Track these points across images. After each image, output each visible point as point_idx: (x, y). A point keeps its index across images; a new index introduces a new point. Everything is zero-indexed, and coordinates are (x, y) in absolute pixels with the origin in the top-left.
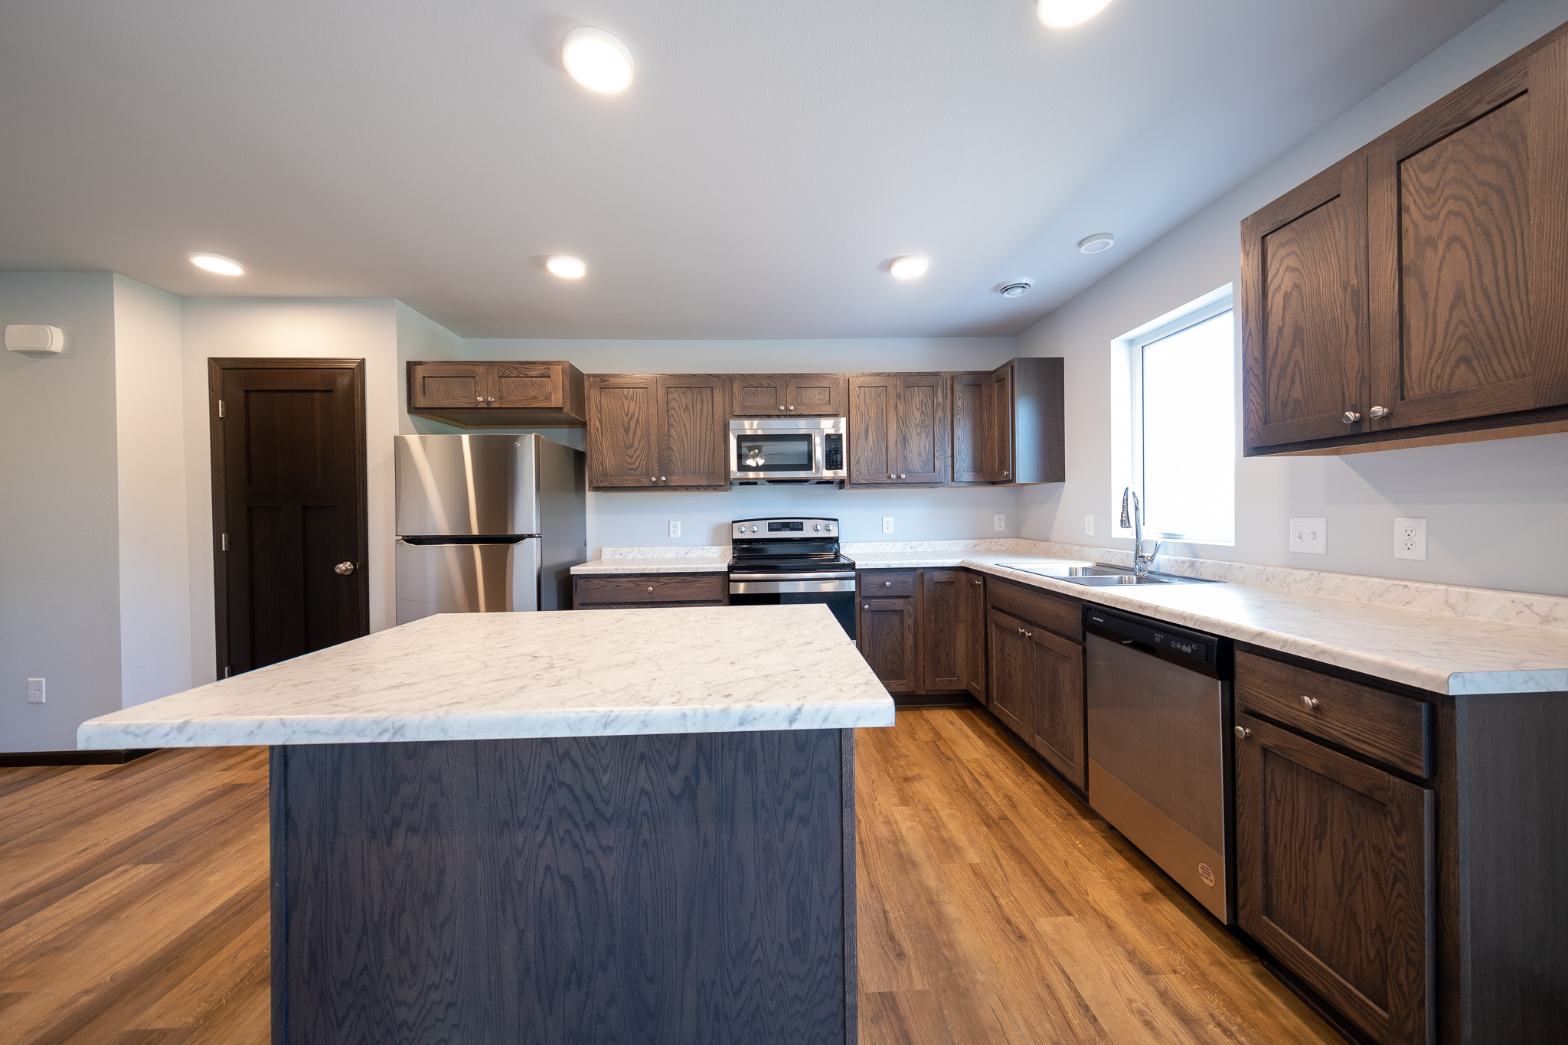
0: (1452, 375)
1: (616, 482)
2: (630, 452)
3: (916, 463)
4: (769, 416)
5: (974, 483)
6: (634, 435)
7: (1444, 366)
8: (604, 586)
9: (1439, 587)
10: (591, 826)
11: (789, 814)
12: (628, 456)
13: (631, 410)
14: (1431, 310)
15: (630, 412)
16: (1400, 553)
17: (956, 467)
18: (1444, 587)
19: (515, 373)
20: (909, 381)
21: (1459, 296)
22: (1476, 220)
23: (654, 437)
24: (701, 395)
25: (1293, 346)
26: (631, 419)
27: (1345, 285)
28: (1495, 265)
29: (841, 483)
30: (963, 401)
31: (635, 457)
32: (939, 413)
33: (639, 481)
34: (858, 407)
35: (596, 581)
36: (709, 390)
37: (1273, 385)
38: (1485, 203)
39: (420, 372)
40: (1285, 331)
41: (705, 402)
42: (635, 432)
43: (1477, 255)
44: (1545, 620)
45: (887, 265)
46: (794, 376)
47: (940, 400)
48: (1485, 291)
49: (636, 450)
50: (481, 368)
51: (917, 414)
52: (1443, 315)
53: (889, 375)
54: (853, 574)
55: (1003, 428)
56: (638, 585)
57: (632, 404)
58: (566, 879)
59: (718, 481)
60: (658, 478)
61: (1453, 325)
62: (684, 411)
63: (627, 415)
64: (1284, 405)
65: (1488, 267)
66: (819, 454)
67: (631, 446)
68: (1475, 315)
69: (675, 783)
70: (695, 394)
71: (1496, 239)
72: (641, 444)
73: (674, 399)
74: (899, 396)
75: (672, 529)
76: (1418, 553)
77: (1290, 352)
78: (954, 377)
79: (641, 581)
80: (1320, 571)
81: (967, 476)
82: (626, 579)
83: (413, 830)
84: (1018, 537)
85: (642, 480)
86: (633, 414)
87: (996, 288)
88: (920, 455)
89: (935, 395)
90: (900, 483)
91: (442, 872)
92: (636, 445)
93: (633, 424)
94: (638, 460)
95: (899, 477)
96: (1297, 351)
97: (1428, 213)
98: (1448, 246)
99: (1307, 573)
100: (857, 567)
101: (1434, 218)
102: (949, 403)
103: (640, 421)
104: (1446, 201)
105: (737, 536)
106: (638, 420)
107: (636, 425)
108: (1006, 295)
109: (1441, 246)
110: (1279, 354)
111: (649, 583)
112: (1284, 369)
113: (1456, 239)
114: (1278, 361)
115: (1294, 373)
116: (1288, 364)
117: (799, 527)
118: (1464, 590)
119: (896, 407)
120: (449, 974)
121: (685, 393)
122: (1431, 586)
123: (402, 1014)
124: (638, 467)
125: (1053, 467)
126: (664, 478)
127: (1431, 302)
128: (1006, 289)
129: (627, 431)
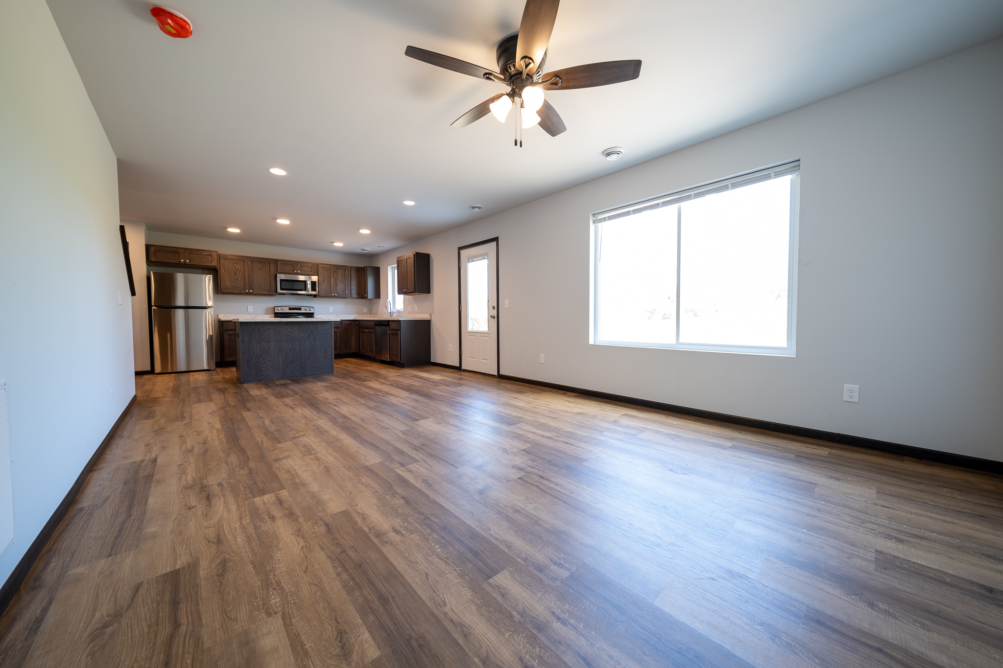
1: (231, 291)
2: (237, 281)
3: (340, 292)
4: (290, 274)
5: (357, 298)
10: (294, 341)
11: (324, 339)
12: (236, 283)
13: (237, 267)
17: (352, 293)
19: (197, 253)
20: (337, 267)
23: (247, 277)
24: (265, 265)
26: (237, 270)
29: (315, 296)
30: (354, 275)
32: (347, 277)
33: (241, 291)
34: (321, 273)
36: (268, 264)
39: (152, 249)
41: (267, 267)
42: (239, 275)
46: (299, 262)
47: (347, 274)
49: (239, 281)
50: (182, 250)
51: (340, 277)
53: (331, 265)
55: (365, 283)
57: (238, 266)
58: (290, 349)
59: (272, 292)
60: (249, 291)
62: (259, 270)
63: (235, 269)
66: (309, 286)
69: (307, 335)
70: (263, 265)
72: (241, 279)
73: (254, 265)
74: (334, 271)
75: (249, 309)
78: (351, 268)
81: (355, 296)
83: (264, 342)
84: (371, 314)
86: (238, 269)
88: (341, 289)
89: (345, 272)
90: (334, 297)
91: (270, 348)
92: (239, 279)
93: (238, 272)
94: (240, 284)
95: (334, 295)
102: (349, 275)
105: (276, 311)
106: (240, 271)
112: (400, 282)
117: (300, 309)
119: (334, 275)
120: (271, 363)
121: (258, 264)
123: (263, 369)
124: (240, 287)
125: (377, 295)
126: (251, 291)
129: (235, 274)
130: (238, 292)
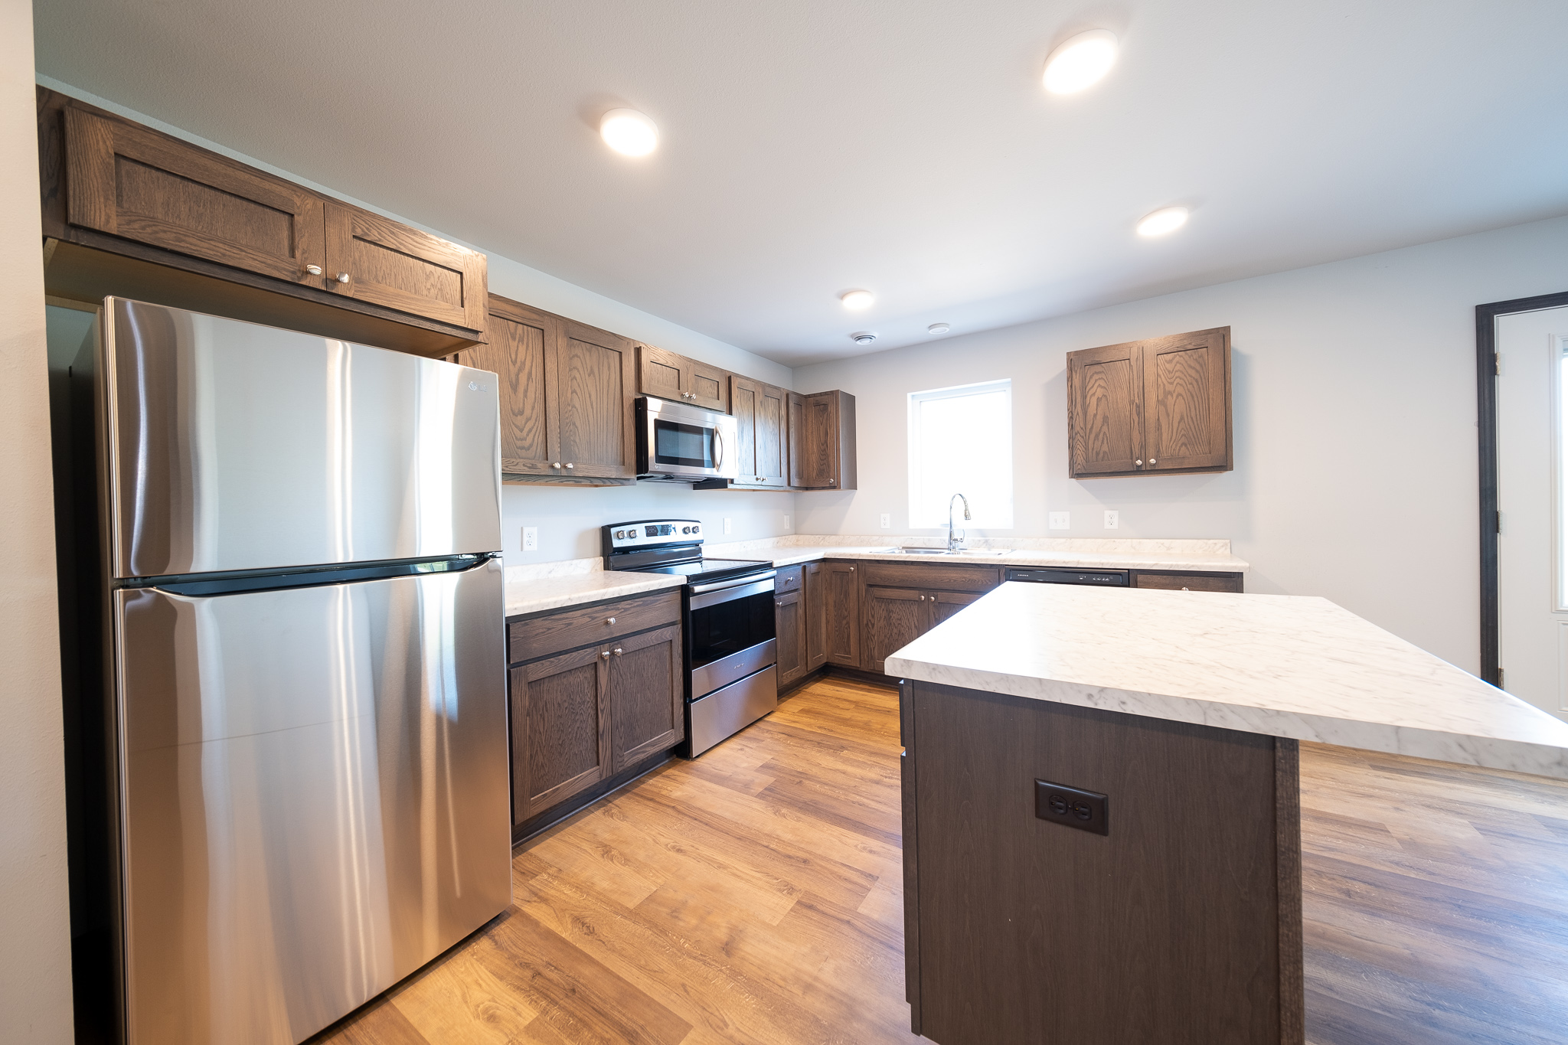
0: (1179, 450)
2: (520, 421)
6: (525, 396)
7: (1176, 445)
8: (549, 629)
9: (1128, 540)
12: (517, 426)
13: (521, 356)
14: (1171, 422)
15: (519, 360)
16: (1107, 526)
18: (1130, 540)
21: (1182, 418)
22: (1188, 390)
23: (552, 404)
24: (608, 358)
25: (1103, 425)
26: (520, 370)
27: (1132, 402)
28: (1195, 409)
30: (794, 417)
31: (526, 430)
33: (533, 467)
35: (538, 622)
36: (617, 355)
37: (1091, 442)
38: (1191, 384)
40: (1098, 417)
41: (612, 368)
42: (526, 391)
43: (1189, 403)
44: (1168, 549)
45: (842, 296)
48: (1192, 418)
49: (528, 420)
52: (1175, 425)
54: (773, 573)
56: (593, 618)
57: (522, 349)
60: (562, 465)
61: (1180, 429)
62: (589, 375)
63: (514, 363)
64: (1098, 454)
65: (1193, 409)
67: (521, 413)
68: (1188, 427)
70: (601, 356)
71: (1196, 399)
72: (535, 411)
73: (577, 356)
75: (526, 539)
76: (1115, 526)
77: (1101, 427)
79: (597, 612)
80: (1071, 538)
82: (579, 613)
85: (539, 465)
86: (523, 363)
87: (852, 336)
88: (772, 460)
89: (780, 407)
92: (528, 412)
93: (523, 379)
94: (531, 435)
96: (1105, 428)
97: (1169, 380)
98: (1177, 397)
99: (1064, 540)
100: (775, 566)
101: (1172, 383)
103: (534, 377)
104: (1176, 378)
106: (530, 374)
107: (528, 381)
108: (858, 342)
109: (1175, 396)
110: (1094, 427)
111: (608, 613)
112: (1097, 436)
113: (1179, 395)
114: (1094, 430)
115: (1103, 438)
116: (1099, 433)
118: (1138, 540)
119: (760, 413)
121: (590, 352)
122: (1125, 540)
124: (531, 445)
125: (851, 478)
126: (570, 467)
127: (1171, 418)
128: (859, 338)
129: (515, 387)
130: (526, 471)
